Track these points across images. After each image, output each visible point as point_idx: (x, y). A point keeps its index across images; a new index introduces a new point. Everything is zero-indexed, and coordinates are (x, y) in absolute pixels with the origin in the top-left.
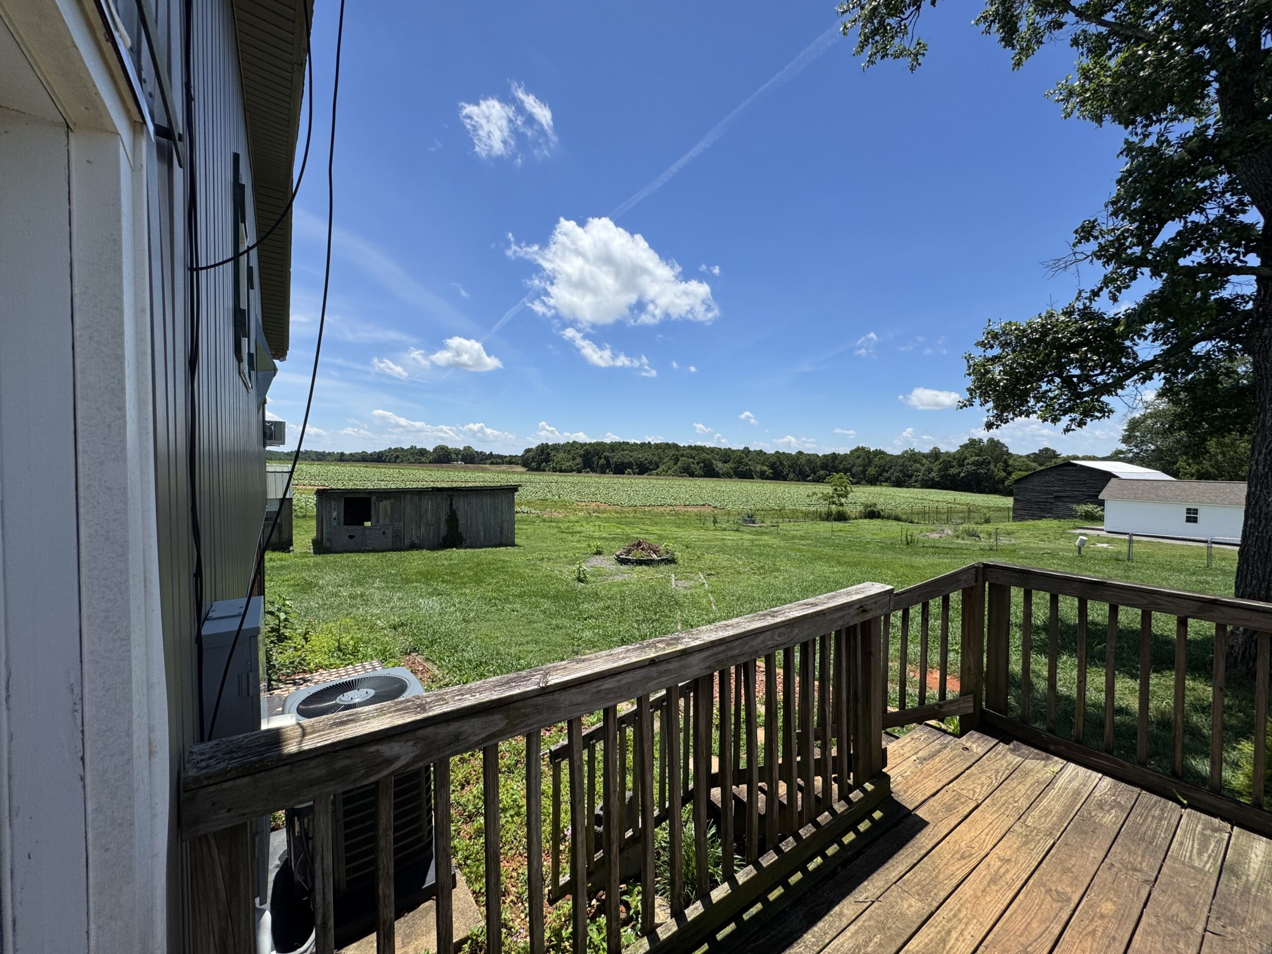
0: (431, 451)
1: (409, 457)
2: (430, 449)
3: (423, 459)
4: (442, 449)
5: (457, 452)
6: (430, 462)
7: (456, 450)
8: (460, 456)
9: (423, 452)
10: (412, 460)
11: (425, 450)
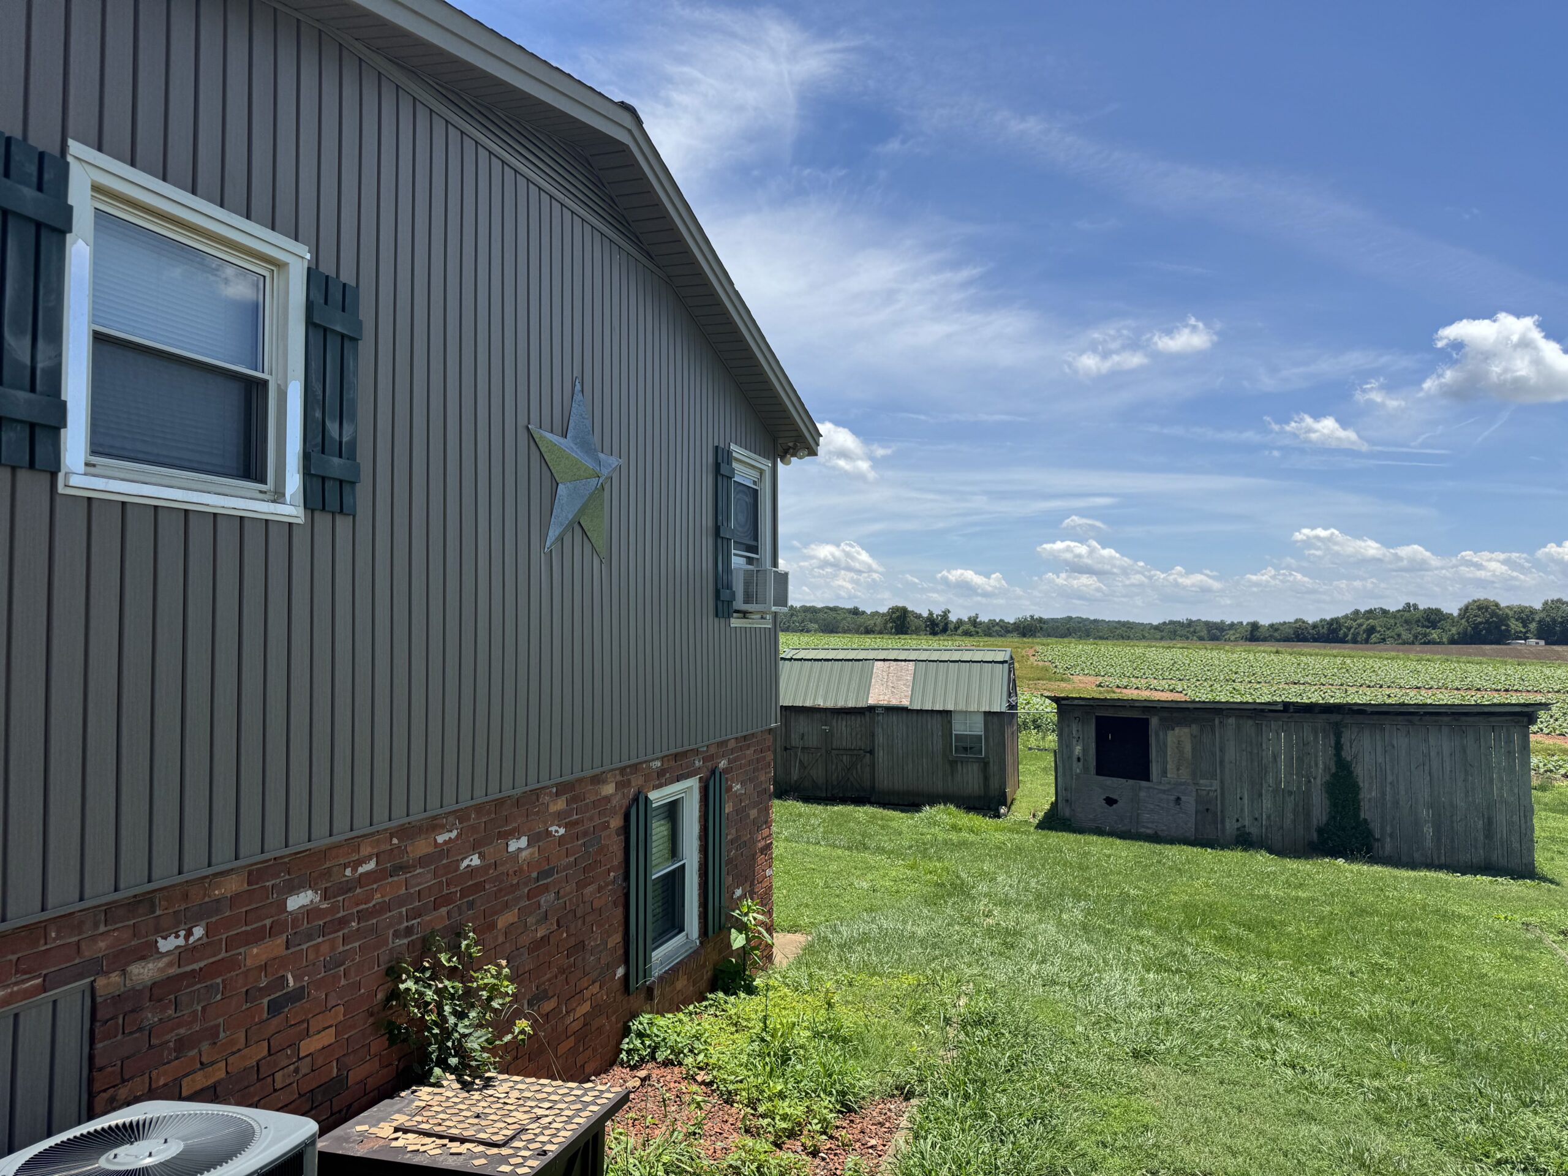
0: (1456, 613)
1: (1400, 629)
2: (1452, 608)
3: (1435, 635)
4: (1484, 607)
6: (1452, 642)
7: (1522, 609)
8: (1533, 626)
9: (1433, 618)
10: (1406, 636)
11: (1438, 612)
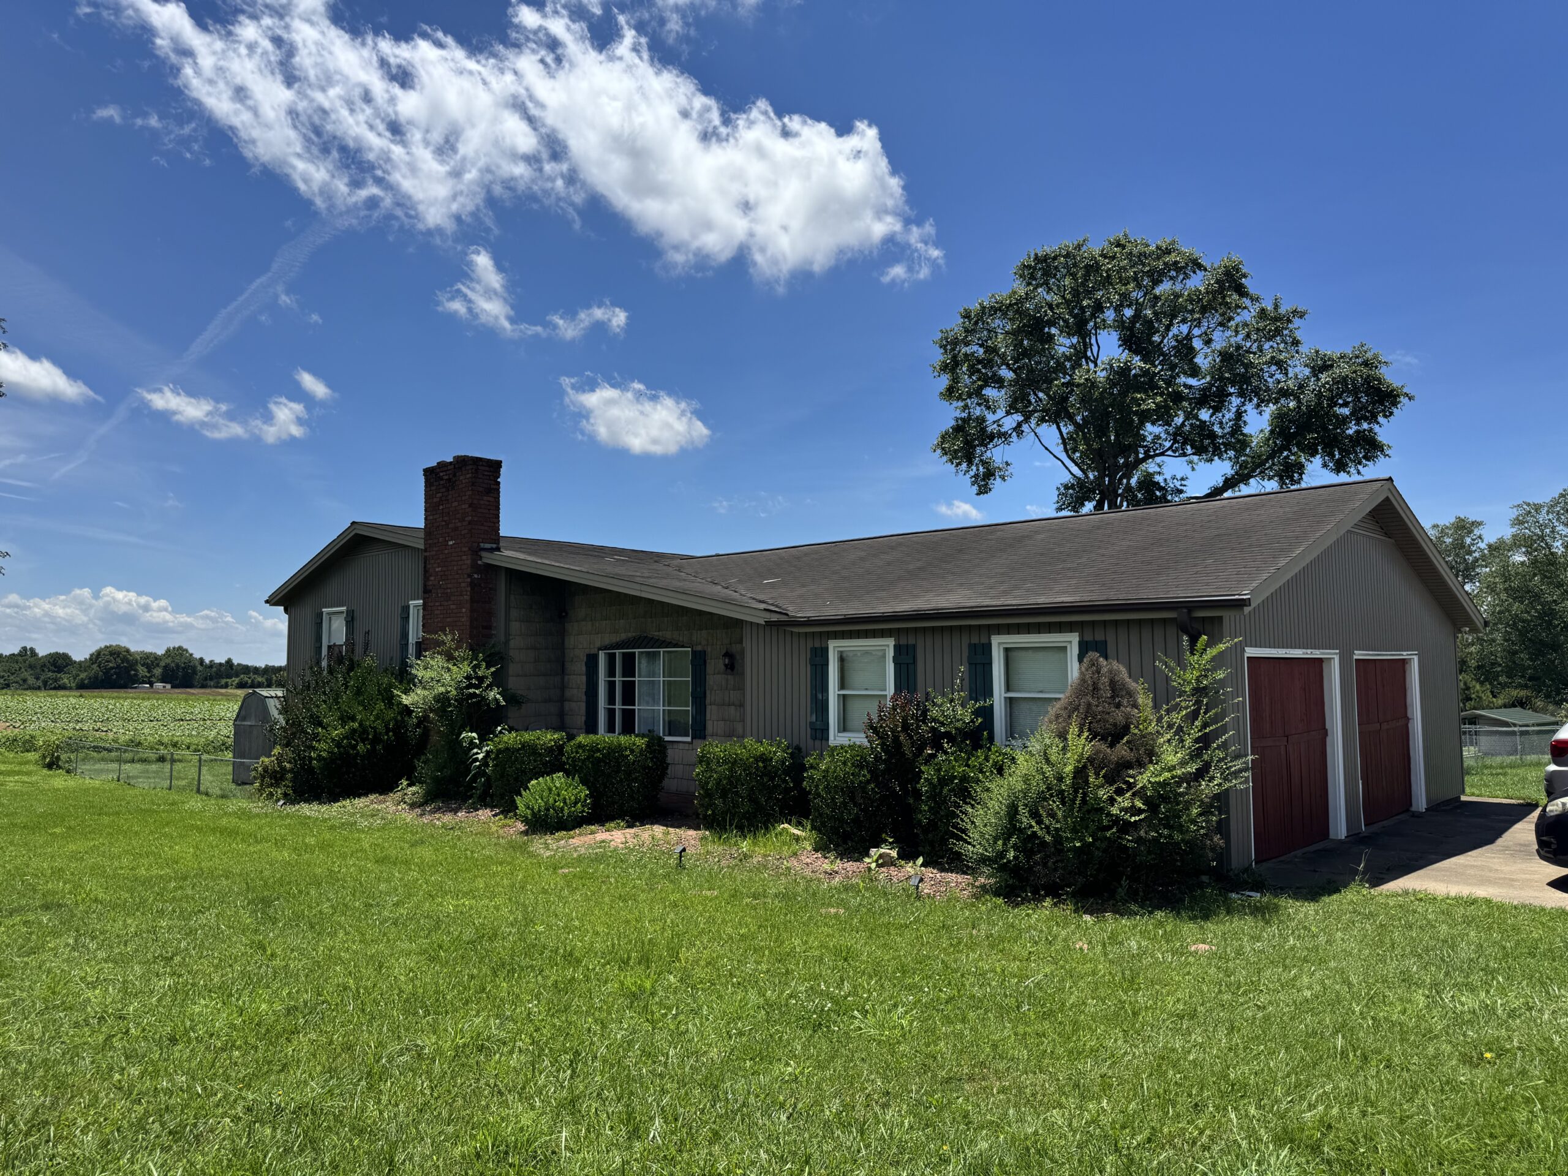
0: (84, 659)
1: (25, 674)
3: (62, 679)
4: (115, 653)
5: (150, 661)
6: (81, 686)
7: (149, 655)
8: (158, 671)
9: (59, 663)
10: (31, 681)
11: (65, 657)
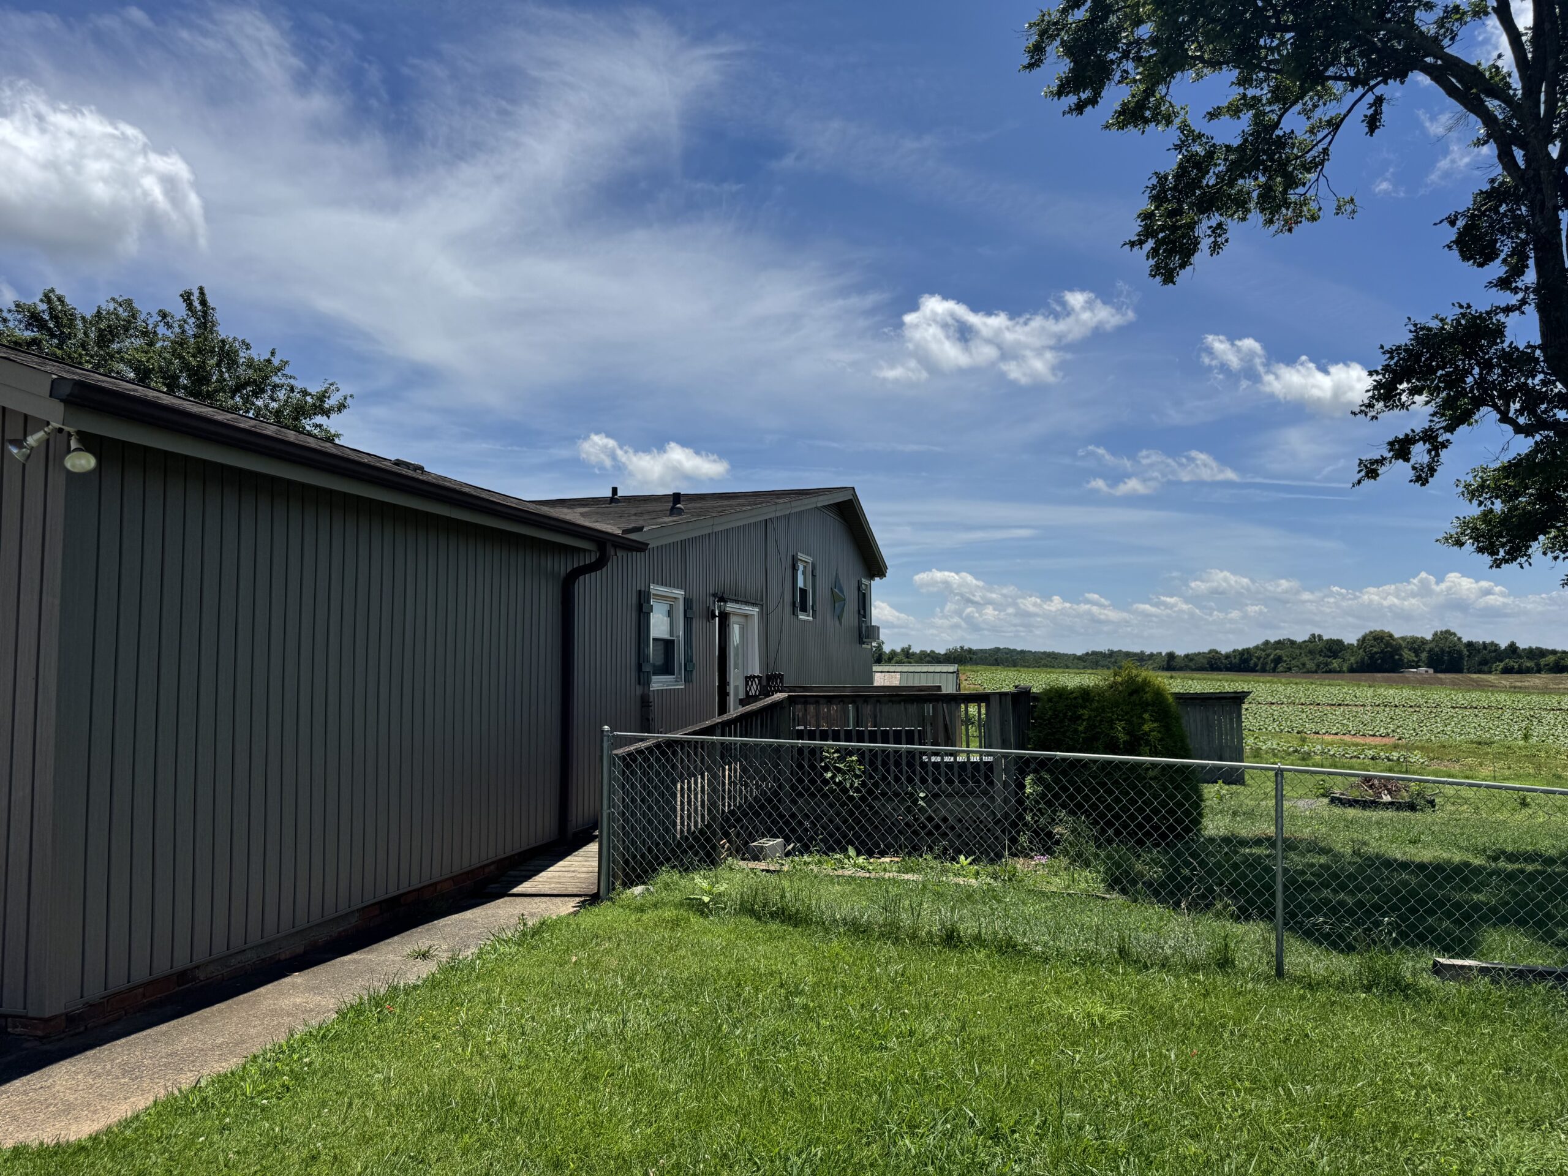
1: (1305, 659)
3: (1335, 663)
4: (1379, 638)
5: (1416, 645)
7: (1414, 640)
8: (1424, 655)
9: (1335, 648)
10: (1310, 665)
11: (1340, 642)
